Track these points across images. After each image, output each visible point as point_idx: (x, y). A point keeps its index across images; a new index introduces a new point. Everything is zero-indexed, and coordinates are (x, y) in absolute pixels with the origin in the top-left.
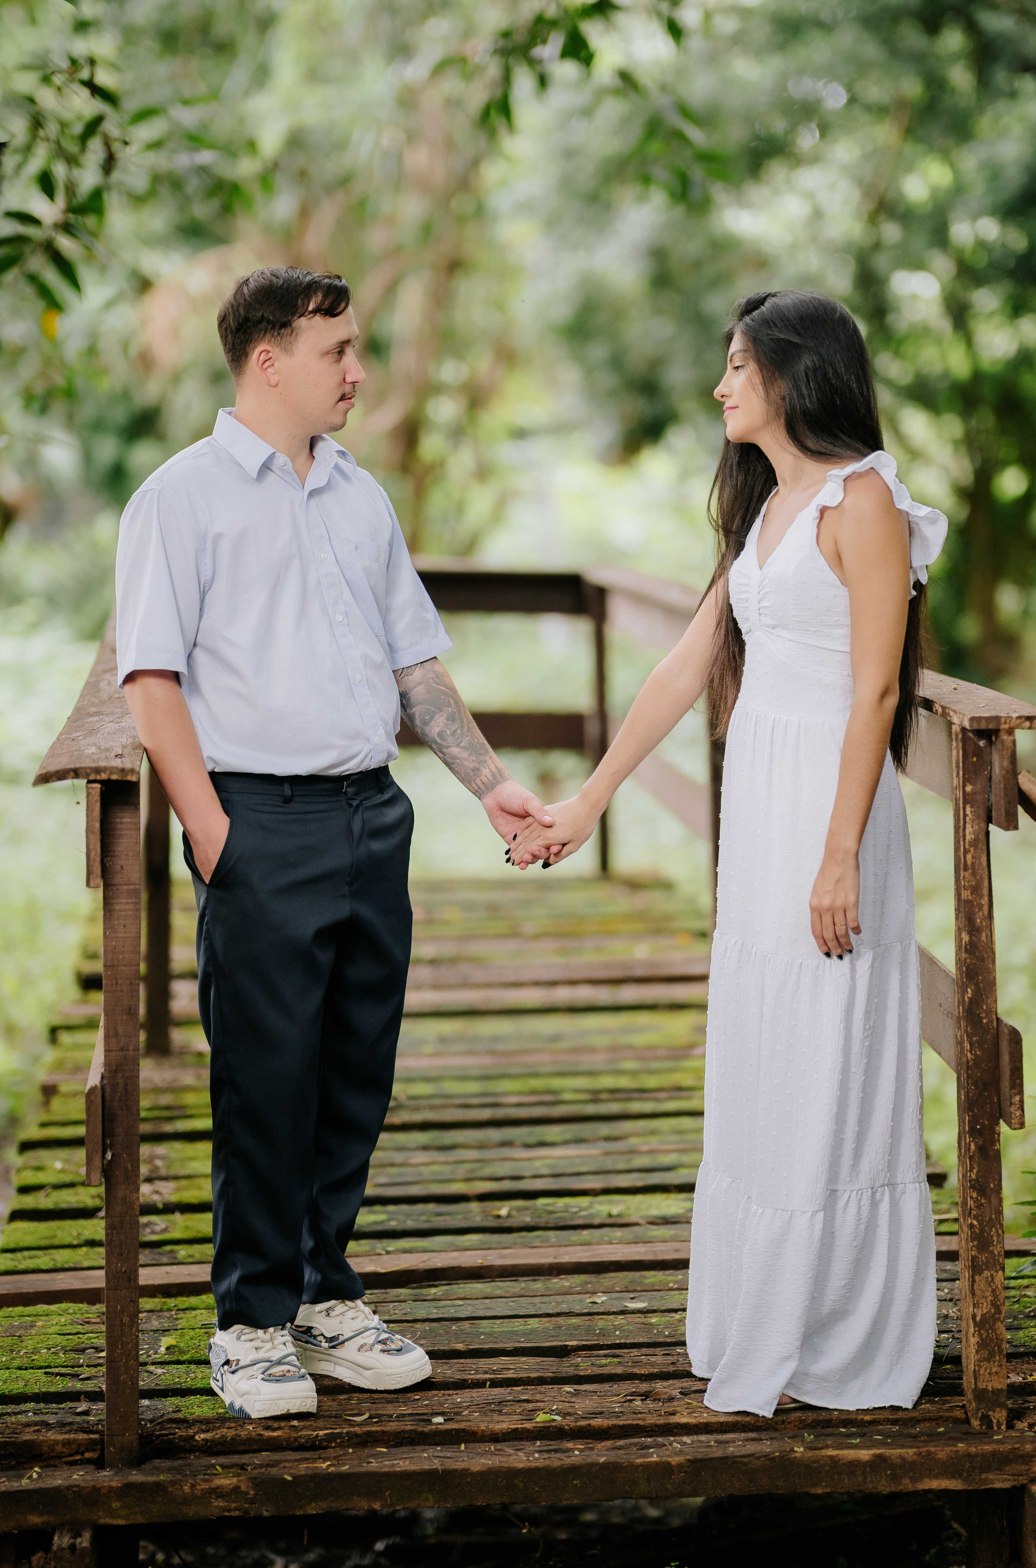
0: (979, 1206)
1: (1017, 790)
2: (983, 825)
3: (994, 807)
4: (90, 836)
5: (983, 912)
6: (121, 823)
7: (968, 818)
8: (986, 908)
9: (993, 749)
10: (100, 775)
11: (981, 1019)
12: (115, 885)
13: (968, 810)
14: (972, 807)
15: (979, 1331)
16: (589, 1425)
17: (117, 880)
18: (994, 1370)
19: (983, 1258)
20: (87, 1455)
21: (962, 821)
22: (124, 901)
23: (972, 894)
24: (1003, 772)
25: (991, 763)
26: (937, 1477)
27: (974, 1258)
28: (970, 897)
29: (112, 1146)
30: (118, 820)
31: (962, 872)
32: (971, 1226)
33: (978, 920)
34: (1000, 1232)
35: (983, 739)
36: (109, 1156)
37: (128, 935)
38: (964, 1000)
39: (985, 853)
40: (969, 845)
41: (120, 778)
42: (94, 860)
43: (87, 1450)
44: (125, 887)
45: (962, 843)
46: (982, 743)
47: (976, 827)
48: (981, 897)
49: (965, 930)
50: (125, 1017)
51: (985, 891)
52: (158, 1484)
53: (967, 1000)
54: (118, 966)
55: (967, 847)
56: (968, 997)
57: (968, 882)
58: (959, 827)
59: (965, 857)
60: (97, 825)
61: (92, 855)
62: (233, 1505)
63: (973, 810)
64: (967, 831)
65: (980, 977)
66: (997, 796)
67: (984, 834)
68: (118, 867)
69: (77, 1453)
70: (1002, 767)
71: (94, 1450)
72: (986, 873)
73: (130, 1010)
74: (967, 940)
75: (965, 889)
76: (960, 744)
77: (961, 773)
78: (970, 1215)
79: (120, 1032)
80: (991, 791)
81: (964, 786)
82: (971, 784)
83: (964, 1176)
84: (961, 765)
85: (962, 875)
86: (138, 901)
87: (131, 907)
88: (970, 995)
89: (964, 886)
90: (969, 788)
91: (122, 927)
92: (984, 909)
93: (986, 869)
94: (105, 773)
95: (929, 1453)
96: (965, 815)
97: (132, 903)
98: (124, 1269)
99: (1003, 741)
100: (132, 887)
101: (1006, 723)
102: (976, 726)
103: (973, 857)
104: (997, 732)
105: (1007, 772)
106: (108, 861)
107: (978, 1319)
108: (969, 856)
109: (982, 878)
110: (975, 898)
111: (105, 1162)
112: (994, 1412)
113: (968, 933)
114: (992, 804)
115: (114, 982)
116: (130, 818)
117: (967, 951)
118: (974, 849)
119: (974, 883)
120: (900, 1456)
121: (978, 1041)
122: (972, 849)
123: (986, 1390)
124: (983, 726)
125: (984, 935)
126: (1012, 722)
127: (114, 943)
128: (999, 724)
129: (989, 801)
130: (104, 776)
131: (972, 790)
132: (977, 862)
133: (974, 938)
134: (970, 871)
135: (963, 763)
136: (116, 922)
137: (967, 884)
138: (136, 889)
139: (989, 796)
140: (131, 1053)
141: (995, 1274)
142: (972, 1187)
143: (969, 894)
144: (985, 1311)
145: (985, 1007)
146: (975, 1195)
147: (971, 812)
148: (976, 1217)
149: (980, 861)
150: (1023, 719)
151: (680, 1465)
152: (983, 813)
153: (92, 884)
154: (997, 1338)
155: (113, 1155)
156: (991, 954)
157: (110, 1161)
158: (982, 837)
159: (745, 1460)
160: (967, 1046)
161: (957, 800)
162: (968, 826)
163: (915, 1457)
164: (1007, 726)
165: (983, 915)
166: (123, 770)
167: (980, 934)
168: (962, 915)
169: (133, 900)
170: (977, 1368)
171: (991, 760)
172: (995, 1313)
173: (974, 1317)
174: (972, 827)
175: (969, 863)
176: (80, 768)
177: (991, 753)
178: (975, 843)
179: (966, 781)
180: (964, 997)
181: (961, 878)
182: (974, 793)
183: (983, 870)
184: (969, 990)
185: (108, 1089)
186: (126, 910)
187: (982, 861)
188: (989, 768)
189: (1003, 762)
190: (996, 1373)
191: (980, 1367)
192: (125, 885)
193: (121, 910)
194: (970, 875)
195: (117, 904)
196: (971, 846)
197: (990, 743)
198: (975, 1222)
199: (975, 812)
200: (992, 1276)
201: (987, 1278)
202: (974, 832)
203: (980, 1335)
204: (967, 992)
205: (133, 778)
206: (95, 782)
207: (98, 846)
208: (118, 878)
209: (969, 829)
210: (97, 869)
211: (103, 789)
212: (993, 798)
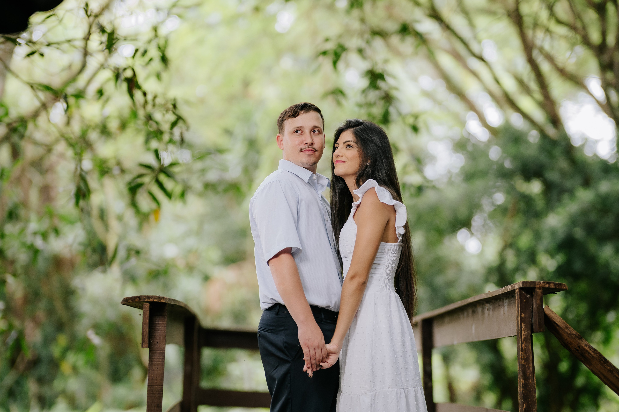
1: (543, 313)
2: (529, 332)
3: (534, 324)
4: (144, 325)
5: (530, 370)
6: (158, 324)
7: (523, 329)
8: (531, 368)
9: (533, 298)
10: (150, 300)
12: (154, 350)
13: (523, 325)
14: (524, 324)
17: (155, 348)
21: (520, 330)
22: (158, 357)
23: (525, 362)
24: (537, 306)
25: (532, 305)
28: (524, 363)
30: (157, 322)
31: (520, 353)
33: (528, 374)
35: (529, 295)
37: (159, 372)
38: (522, 409)
39: (531, 344)
40: (523, 340)
41: (158, 301)
42: (145, 336)
44: (159, 351)
45: (520, 339)
46: (528, 296)
48: (529, 363)
49: (522, 378)
50: (156, 408)
51: (531, 361)
53: (524, 409)
54: (154, 385)
55: (522, 341)
56: (524, 408)
57: (523, 356)
58: (519, 333)
59: (522, 345)
60: (148, 321)
61: (145, 334)
63: (525, 325)
64: (522, 334)
65: (529, 399)
66: (535, 319)
67: (530, 336)
68: (156, 343)
70: (537, 303)
72: (531, 353)
73: (158, 405)
74: (523, 382)
75: (522, 360)
76: (519, 297)
77: (519, 309)
80: (533, 317)
81: (521, 315)
82: (524, 314)
84: (519, 305)
85: (521, 353)
86: (163, 357)
87: (161, 360)
88: (525, 407)
89: (522, 358)
90: (523, 316)
91: (156, 368)
92: (530, 369)
93: (531, 351)
94: (152, 299)
96: (521, 327)
97: (161, 358)
99: (537, 292)
100: (161, 351)
101: (538, 284)
102: (525, 286)
103: (525, 346)
104: (534, 288)
105: (539, 305)
106: (152, 340)
108: (523, 345)
109: (529, 355)
110: (526, 364)
113: (524, 379)
114: (533, 323)
115: (152, 393)
116: (162, 322)
117: (523, 387)
118: (526, 342)
119: (526, 357)
122: (525, 342)
124: (528, 285)
125: (531, 380)
126: (541, 284)
127: (152, 376)
128: (535, 285)
129: (532, 321)
130: (151, 300)
131: (524, 316)
132: (527, 348)
133: (526, 382)
134: (524, 352)
135: (520, 304)
136: (154, 366)
137: (523, 358)
138: (163, 352)
139: (532, 319)
143: (524, 362)
147: (524, 326)
149: (528, 347)
150: (545, 283)
152: (529, 326)
153: (144, 347)
156: (534, 389)
158: (529, 337)
161: (518, 322)
162: (523, 332)
164: (539, 286)
165: (530, 372)
166: (159, 297)
167: (529, 380)
168: (521, 372)
169: (162, 357)
171: (532, 303)
174: (525, 332)
175: (524, 348)
176: (141, 296)
177: (532, 300)
178: (525, 340)
179: (521, 312)
180: (523, 408)
181: (520, 355)
182: (525, 317)
183: (530, 351)
184: (524, 405)
186: (159, 361)
187: (529, 347)
188: (532, 307)
189: (537, 301)
192: (159, 350)
193: (155, 361)
194: (524, 353)
195: (155, 358)
196: (524, 340)
197: (532, 296)
199: (526, 326)
202: (526, 335)
204: (524, 406)
205: (163, 301)
206: (147, 302)
207: (147, 330)
208: (156, 348)
209: (523, 333)
210: (147, 340)
211: (150, 305)
212: (533, 320)
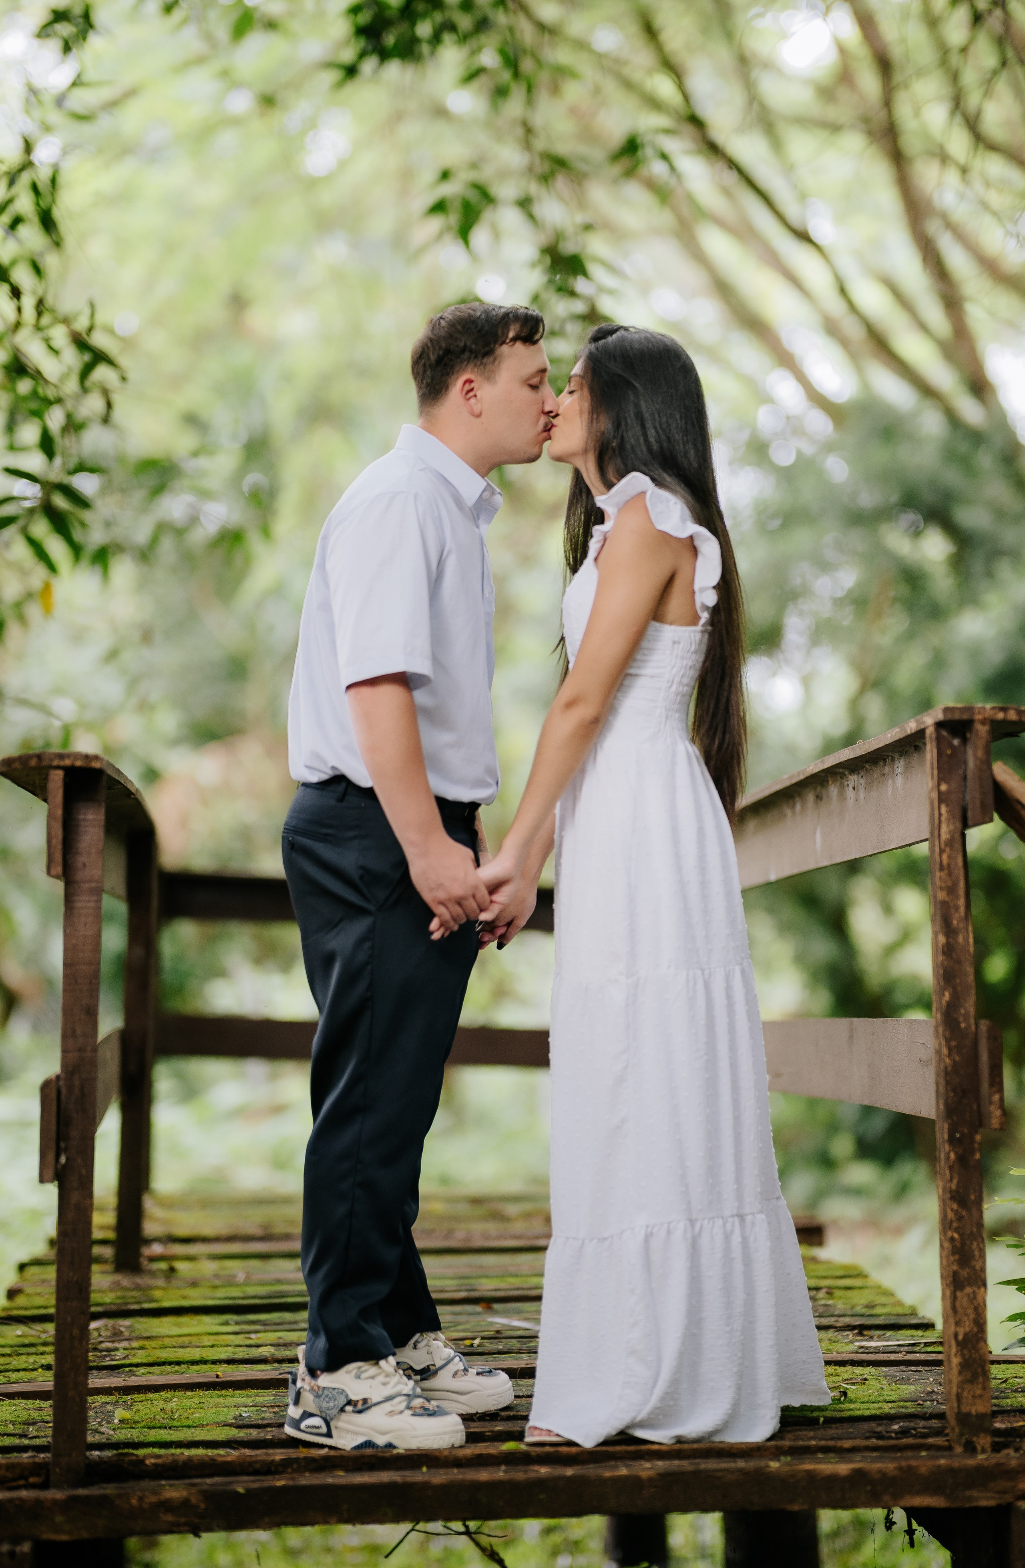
0: (960, 1218)
1: (992, 781)
2: (959, 825)
4: (52, 822)
5: (959, 913)
6: (84, 820)
7: (943, 818)
8: (962, 909)
9: (968, 747)
10: (64, 762)
11: (959, 1023)
12: (76, 884)
13: (944, 809)
14: (947, 806)
15: (961, 1351)
16: (557, 1452)
17: (78, 877)
18: (978, 1392)
19: (964, 1273)
20: (32, 1480)
21: (936, 820)
22: (86, 898)
23: (948, 894)
24: (979, 768)
25: (966, 762)
26: (919, 1493)
27: (955, 1274)
28: (946, 899)
29: (66, 1150)
30: (83, 817)
31: (938, 874)
32: (952, 1239)
33: (955, 922)
34: (982, 1246)
36: (63, 1160)
37: (89, 932)
38: (941, 1004)
39: (961, 853)
40: (944, 845)
41: (85, 765)
42: (55, 848)
43: (32, 1474)
44: (89, 886)
45: (937, 843)
46: (956, 742)
47: (952, 827)
48: (957, 898)
49: (941, 933)
50: (83, 1017)
51: (962, 892)
52: (104, 1497)
53: (944, 1003)
54: (78, 964)
55: (942, 846)
57: (944, 882)
58: (935, 828)
59: (940, 857)
60: (60, 812)
61: (54, 842)
62: (183, 1520)
63: (948, 809)
64: (942, 831)
65: (957, 980)
66: (973, 795)
67: (959, 834)
68: (80, 865)
69: (21, 1477)
70: (976, 757)
71: (38, 1475)
72: (962, 874)
73: (89, 1009)
74: (943, 942)
75: (940, 889)
76: (934, 745)
77: (936, 772)
78: (950, 1227)
79: (79, 1031)
80: (966, 790)
81: (939, 785)
82: (946, 782)
83: (944, 1190)
84: (936, 764)
85: (938, 876)
86: (99, 898)
87: (92, 904)
88: (947, 999)
89: (940, 886)
90: (944, 787)
91: (83, 924)
92: (960, 910)
93: (962, 870)
94: (69, 760)
95: (910, 1468)
96: (940, 815)
97: (93, 900)
98: (75, 1279)
99: (977, 731)
100: (93, 884)
101: (979, 714)
102: (949, 717)
103: (949, 857)
104: (971, 722)
105: (982, 765)
106: (70, 857)
107: (960, 1337)
108: (945, 857)
109: (958, 879)
110: (951, 899)
111: (59, 1166)
112: (978, 1437)
113: (944, 936)
114: (967, 804)
116: (93, 814)
117: (944, 953)
118: (950, 849)
119: (950, 884)
120: (880, 1471)
121: (955, 1046)
122: (948, 850)
123: (968, 1414)
124: (957, 716)
125: (960, 936)
126: (986, 713)
127: (74, 941)
128: (973, 714)
129: (964, 800)
130: (67, 762)
131: (947, 789)
132: (953, 862)
133: (950, 939)
134: (946, 871)
135: (938, 761)
136: (76, 920)
137: (943, 885)
138: (98, 887)
139: (964, 796)
140: (89, 1054)
141: (977, 1291)
142: (953, 1198)
143: (945, 894)
144: (967, 1329)
145: (963, 1011)
146: (955, 1206)
147: (946, 812)
148: (956, 1230)
149: (956, 861)
150: (997, 710)
151: (650, 1479)
152: (958, 812)
153: (53, 872)
154: (980, 1359)
155: (67, 1159)
156: (968, 957)
157: (64, 1166)
158: (958, 837)
159: (719, 1474)
160: (945, 1051)
161: (932, 803)
162: (944, 825)
163: (896, 1472)
164: (981, 717)
165: (960, 917)
167: (957, 936)
168: (938, 917)
169: (95, 898)
170: (960, 1391)
171: (966, 759)
172: (978, 1332)
173: (956, 1335)
174: (948, 827)
175: (945, 862)
176: (44, 752)
177: (966, 751)
178: (950, 843)
179: (940, 780)
180: (942, 1000)
181: (937, 879)
182: (948, 792)
183: (959, 870)
184: (946, 993)
185: (64, 1091)
186: (87, 908)
187: (958, 860)
188: (964, 767)
189: (978, 752)
190: (980, 1396)
191: (963, 1389)
192: (87, 882)
193: (81, 908)
194: (946, 875)
196: (946, 845)
197: (965, 741)
198: (956, 1236)
199: (950, 811)
200: (974, 1292)
201: (968, 1295)
202: (951, 832)
203: (963, 1355)
204: (944, 995)
205: (96, 765)
206: (58, 767)
207: (59, 833)
208: (81, 875)
209: (944, 829)
210: (58, 856)
211: (66, 776)
212: (968, 797)
